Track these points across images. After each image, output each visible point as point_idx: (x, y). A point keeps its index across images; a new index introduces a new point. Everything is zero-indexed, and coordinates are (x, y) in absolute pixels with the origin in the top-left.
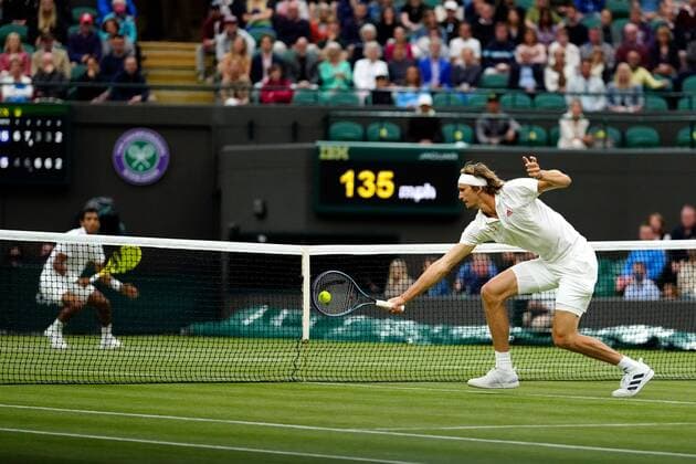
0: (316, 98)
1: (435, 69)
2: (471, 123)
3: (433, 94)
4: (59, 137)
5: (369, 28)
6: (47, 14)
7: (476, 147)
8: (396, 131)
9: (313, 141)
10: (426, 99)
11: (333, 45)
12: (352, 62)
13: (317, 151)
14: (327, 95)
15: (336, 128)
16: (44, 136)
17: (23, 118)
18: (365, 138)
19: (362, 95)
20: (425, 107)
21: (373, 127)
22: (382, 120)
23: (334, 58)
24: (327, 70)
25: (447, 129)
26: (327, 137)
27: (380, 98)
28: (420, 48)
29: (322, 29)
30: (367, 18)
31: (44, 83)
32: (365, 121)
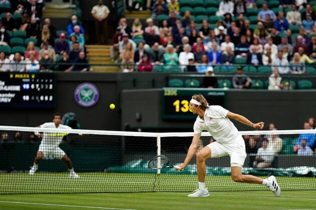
0: (162, 68)
1: (215, 56)
2: (230, 79)
3: (213, 66)
4: (51, 87)
5: (186, 38)
6: (46, 33)
7: (232, 90)
8: (198, 83)
9: (162, 88)
10: (210, 69)
11: (170, 46)
12: (178, 53)
13: (163, 92)
14: (167, 67)
15: (171, 82)
16: (44, 86)
17: (35, 79)
18: (184, 86)
19: (183, 68)
20: (210, 72)
21: (187, 82)
22: (192, 78)
23: (170, 52)
24: (167, 57)
25: (220, 82)
26: (167, 86)
27: (191, 69)
28: (208, 47)
29: (165, 39)
30: (185, 34)
31: (44, 63)
32: (184, 79)
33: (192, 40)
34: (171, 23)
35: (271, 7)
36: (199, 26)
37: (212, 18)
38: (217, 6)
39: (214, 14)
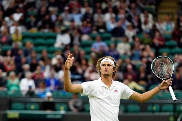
0: (7, 94)
1: (52, 82)
2: (67, 104)
5: (27, 66)
8: (37, 106)
9: (5, 110)
10: (49, 94)
11: (12, 74)
12: (20, 79)
13: (6, 115)
15: (14, 105)
18: (25, 109)
19: (24, 93)
20: (49, 97)
21: (28, 106)
22: (32, 103)
23: (13, 78)
25: (57, 106)
26: (10, 108)
29: (9, 67)
32: (25, 103)
33: (33, 68)
34: (15, 52)
35: (103, 39)
36: (39, 56)
37: (51, 49)
38: (55, 38)
39: (52, 45)
